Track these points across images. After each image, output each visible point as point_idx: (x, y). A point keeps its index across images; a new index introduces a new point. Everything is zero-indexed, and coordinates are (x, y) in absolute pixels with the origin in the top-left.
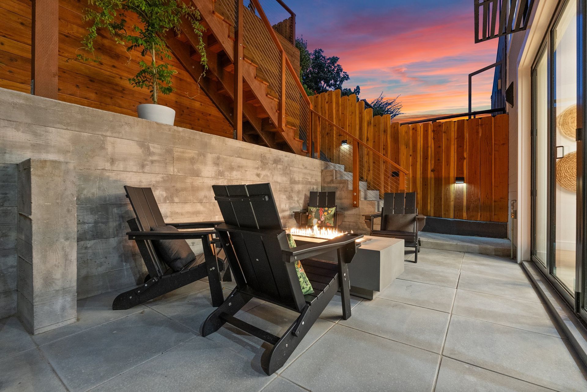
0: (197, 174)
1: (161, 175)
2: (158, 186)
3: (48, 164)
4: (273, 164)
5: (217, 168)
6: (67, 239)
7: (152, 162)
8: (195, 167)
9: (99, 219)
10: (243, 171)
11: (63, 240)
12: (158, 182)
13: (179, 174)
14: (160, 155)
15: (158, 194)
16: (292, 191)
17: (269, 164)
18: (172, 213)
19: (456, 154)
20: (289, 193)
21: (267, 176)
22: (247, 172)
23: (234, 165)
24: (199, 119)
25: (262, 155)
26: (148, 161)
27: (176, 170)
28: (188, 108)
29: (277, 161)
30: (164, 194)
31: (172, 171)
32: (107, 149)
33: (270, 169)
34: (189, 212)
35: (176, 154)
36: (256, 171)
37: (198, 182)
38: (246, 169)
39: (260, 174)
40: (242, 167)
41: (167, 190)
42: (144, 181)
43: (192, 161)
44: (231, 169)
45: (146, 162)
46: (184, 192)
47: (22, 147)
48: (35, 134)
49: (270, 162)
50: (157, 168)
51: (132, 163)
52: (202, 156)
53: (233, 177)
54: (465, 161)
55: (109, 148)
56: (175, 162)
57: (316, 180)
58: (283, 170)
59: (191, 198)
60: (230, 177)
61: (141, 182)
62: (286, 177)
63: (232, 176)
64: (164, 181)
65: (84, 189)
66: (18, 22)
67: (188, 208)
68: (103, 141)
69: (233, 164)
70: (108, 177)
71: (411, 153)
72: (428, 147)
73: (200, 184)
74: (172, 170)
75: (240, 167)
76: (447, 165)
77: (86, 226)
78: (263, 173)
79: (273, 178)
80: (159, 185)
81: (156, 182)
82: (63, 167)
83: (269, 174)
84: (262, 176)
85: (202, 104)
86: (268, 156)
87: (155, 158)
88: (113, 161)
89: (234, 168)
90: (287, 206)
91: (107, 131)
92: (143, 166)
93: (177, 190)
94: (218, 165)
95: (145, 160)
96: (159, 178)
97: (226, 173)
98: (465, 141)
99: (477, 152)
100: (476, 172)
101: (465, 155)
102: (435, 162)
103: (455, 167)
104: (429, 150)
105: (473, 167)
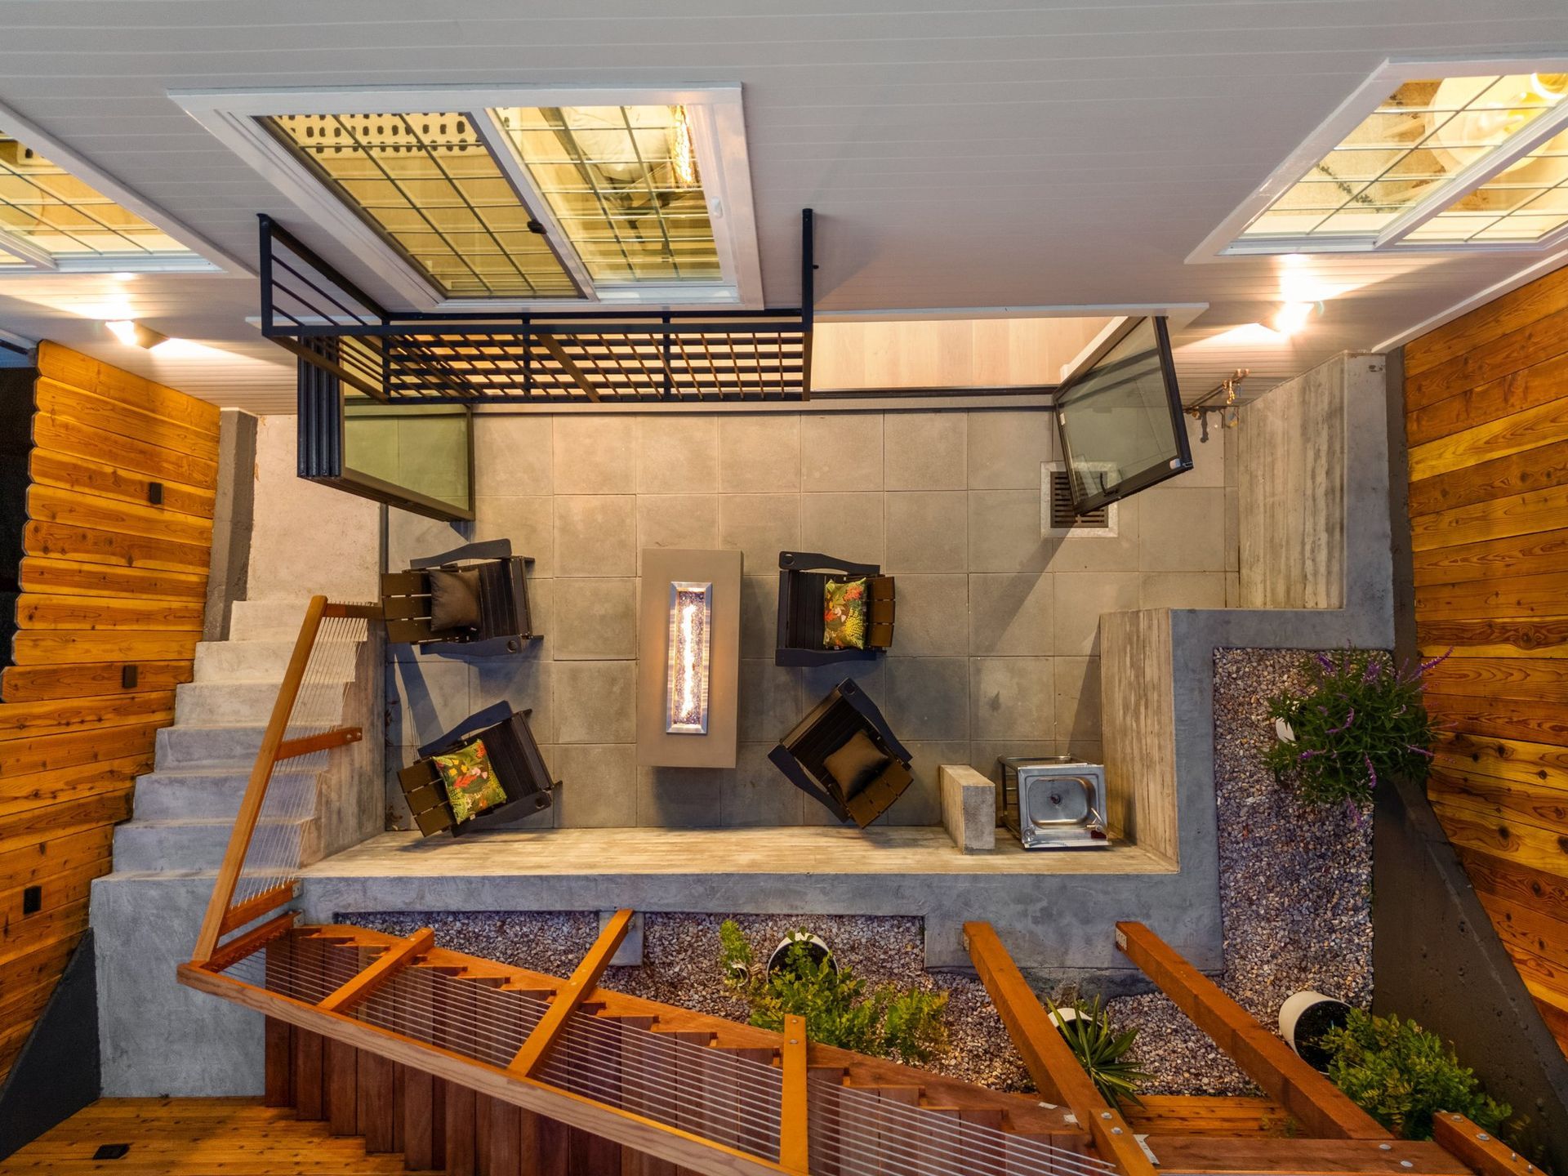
19: (104, 494)
54: (121, 472)
71: (88, 627)
72: (80, 571)
76: (123, 520)
98: (80, 463)
99: (106, 439)
100: (142, 452)
101: (109, 470)
102: (113, 554)
103: (128, 499)
104: (86, 567)
105: (132, 455)
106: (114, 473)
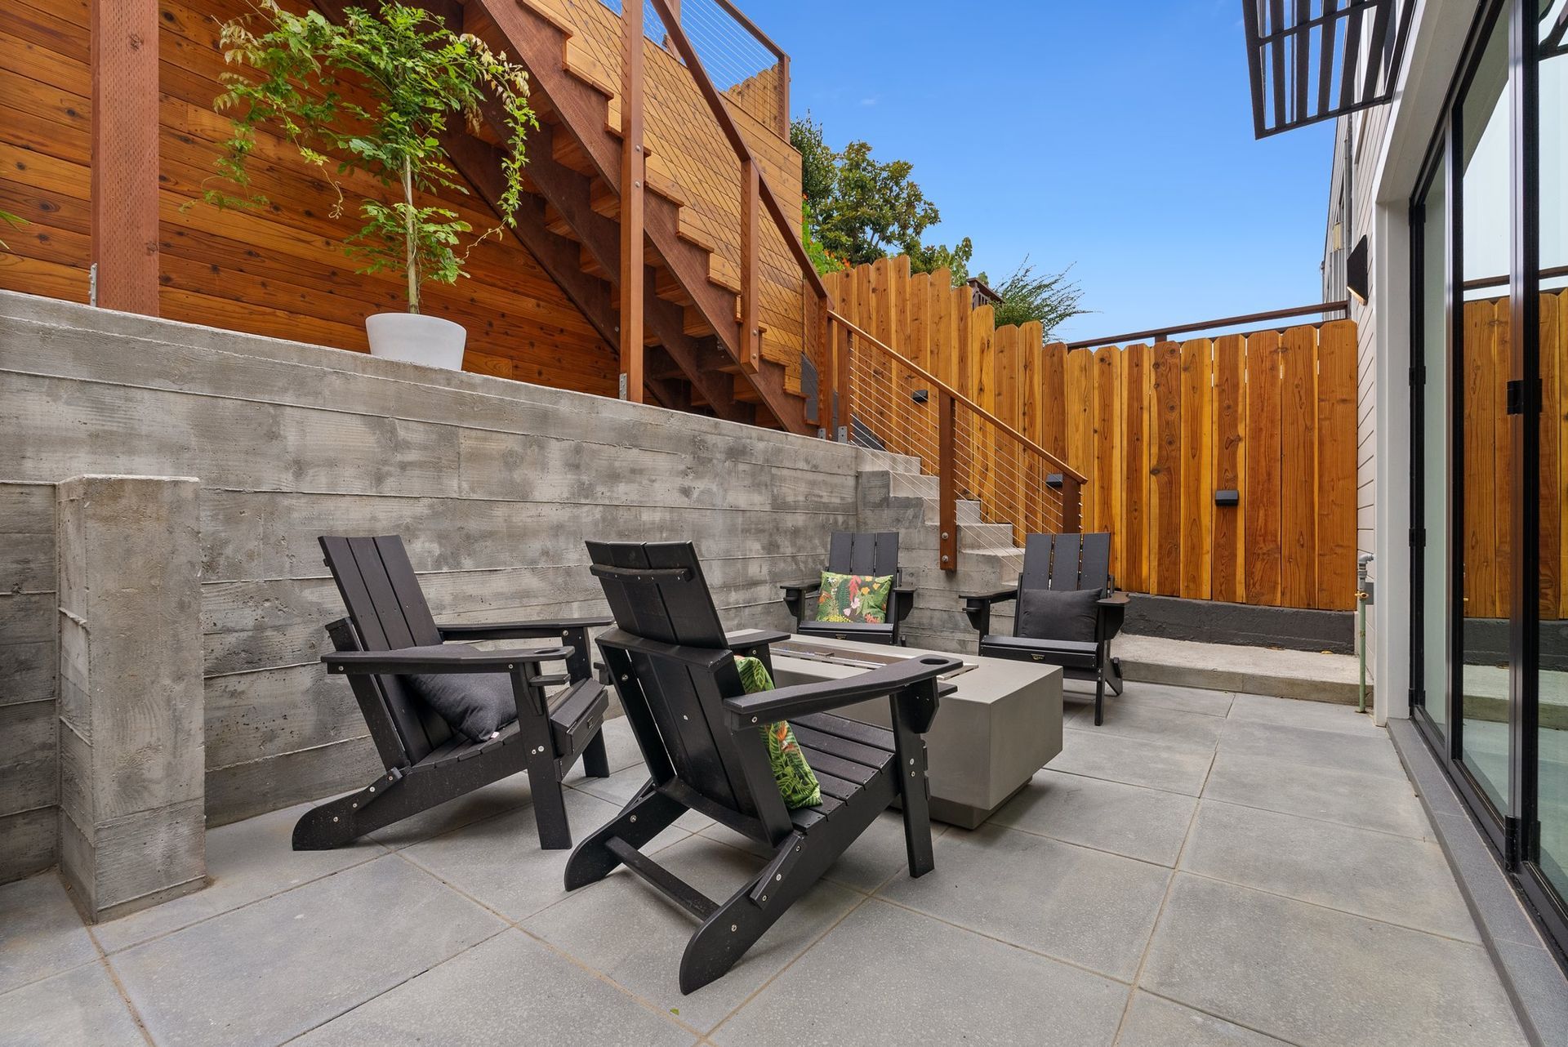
0: (520, 495)
1: (426, 501)
2: (420, 530)
3: (128, 488)
4: (727, 459)
5: (574, 477)
6: (179, 678)
7: (404, 466)
8: (517, 476)
9: (266, 619)
10: (645, 482)
11: (167, 682)
12: (419, 519)
13: (475, 497)
14: (425, 448)
15: (420, 549)
16: (778, 530)
17: (715, 461)
18: (455, 597)
19: (1215, 427)
20: (771, 535)
21: (709, 491)
22: (656, 485)
23: (621, 468)
24: (532, 345)
25: (695, 437)
26: (391, 465)
27: (465, 485)
28: (503, 315)
29: (736, 453)
30: (436, 549)
31: (456, 488)
32: (285, 438)
33: (716, 475)
34: (502, 594)
35: (466, 443)
36: (679, 482)
37: (524, 515)
38: (654, 478)
39: (689, 487)
40: (641, 472)
41: (441, 537)
42: (381, 516)
43: (510, 460)
44: (614, 477)
45: (386, 468)
46: (489, 544)
47: (66, 442)
48: (99, 407)
49: (718, 456)
50: (416, 483)
51: (349, 472)
52: (535, 447)
53: (617, 499)
54: (1241, 446)
55: (291, 437)
56: (463, 465)
57: (842, 498)
58: (753, 475)
59: (505, 556)
60: (610, 498)
61: (374, 519)
62: (760, 493)
63: (615, 495)
64: (435, 515)
65: (226, 542)
66: (59, 109)
67: (500, 583)
68: (274, 417)
69: (617, 464)
70: (289, 509)
71: (1097, 426)
72: (1142, 408)
73: (529, 520)
74: (454, 485)
75: (636, 472)
76: (1194, 457)
77: (231, 639)
78: (699, 486)
79: (724, 498)
80: (421, 526)
81: (415, 518)
82: (167, 495)
83: (714, 488)
84: (695, 494)
85: (542, 303)
86: (711, 439)
87: (412, 456)
88: (299, 467)
89: (621, 475)
90: (765, 570)
91: (285, 390)
92: (379, 479)
93: (468, 537)
94: (577, 467)
95: (385, 462)
96: (421, 508)
97: (600, 489)
98: (1241, 391)
99: (1272, 422)
100: (1269, 474)
101: (1241, 430)
102: (1160, 447)
103: (1215, 462)
104: (1146, 416)
105: (1263, 463)
106: (1239, 439)
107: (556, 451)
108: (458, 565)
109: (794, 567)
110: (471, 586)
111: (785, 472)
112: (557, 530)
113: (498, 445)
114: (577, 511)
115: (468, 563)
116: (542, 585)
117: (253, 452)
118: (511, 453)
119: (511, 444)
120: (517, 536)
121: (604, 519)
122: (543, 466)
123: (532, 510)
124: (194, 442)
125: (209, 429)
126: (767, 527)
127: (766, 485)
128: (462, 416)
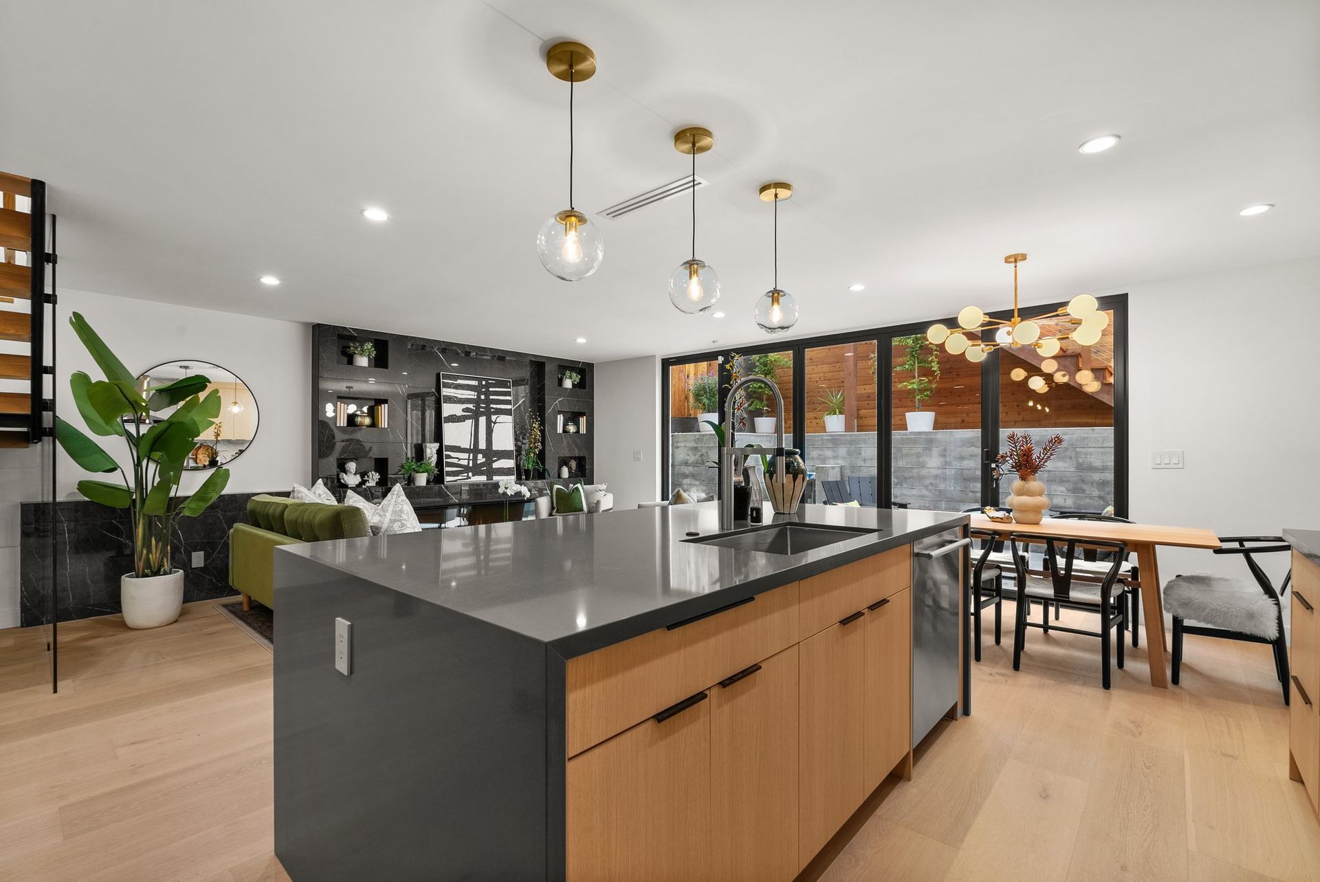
0: (923, 465)
8: (921, 460)
16: (1083, 481)
20: (1076, 484)
27: (904, 463)
35: (905, 452)
37: (924, 472)
43: (918, 455)
44: (962, 458)
46: (911, 479)
52: (927, 451)
62: (1065, 462)
67: (914, 492)
88: (865, 460)
93: (905, 478)
94: (945, 456)
97: (954, 463)
107: (935, 451)
108: (902, 485)
109: (1102, 502)
110: (906, 492)
111: (1091, 450)
112: (936, 477)
113: (913, 452)
114: (944, 471)
115: (905, 485)
116: (930, 494)
117: (856, 458)
118: (919, 453)
119: (919, 450)
120: (921, 478)
121: (956, 474)
122: (931, 457)
123: (927, 470)
124: (847, 456)
125: (849, 454)
126: (1070, 479)
127: (1071, 458)
128: (903, 444)
